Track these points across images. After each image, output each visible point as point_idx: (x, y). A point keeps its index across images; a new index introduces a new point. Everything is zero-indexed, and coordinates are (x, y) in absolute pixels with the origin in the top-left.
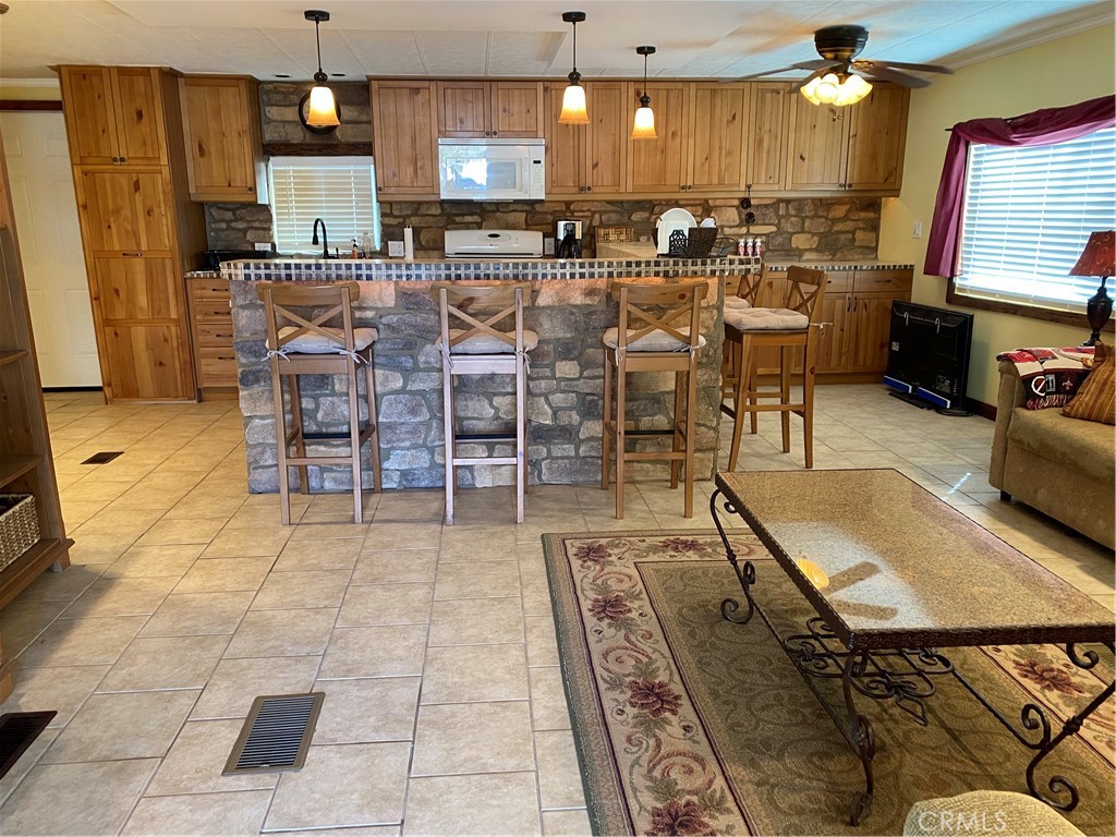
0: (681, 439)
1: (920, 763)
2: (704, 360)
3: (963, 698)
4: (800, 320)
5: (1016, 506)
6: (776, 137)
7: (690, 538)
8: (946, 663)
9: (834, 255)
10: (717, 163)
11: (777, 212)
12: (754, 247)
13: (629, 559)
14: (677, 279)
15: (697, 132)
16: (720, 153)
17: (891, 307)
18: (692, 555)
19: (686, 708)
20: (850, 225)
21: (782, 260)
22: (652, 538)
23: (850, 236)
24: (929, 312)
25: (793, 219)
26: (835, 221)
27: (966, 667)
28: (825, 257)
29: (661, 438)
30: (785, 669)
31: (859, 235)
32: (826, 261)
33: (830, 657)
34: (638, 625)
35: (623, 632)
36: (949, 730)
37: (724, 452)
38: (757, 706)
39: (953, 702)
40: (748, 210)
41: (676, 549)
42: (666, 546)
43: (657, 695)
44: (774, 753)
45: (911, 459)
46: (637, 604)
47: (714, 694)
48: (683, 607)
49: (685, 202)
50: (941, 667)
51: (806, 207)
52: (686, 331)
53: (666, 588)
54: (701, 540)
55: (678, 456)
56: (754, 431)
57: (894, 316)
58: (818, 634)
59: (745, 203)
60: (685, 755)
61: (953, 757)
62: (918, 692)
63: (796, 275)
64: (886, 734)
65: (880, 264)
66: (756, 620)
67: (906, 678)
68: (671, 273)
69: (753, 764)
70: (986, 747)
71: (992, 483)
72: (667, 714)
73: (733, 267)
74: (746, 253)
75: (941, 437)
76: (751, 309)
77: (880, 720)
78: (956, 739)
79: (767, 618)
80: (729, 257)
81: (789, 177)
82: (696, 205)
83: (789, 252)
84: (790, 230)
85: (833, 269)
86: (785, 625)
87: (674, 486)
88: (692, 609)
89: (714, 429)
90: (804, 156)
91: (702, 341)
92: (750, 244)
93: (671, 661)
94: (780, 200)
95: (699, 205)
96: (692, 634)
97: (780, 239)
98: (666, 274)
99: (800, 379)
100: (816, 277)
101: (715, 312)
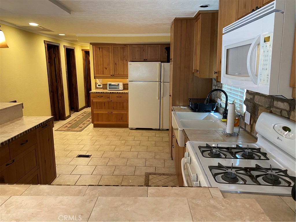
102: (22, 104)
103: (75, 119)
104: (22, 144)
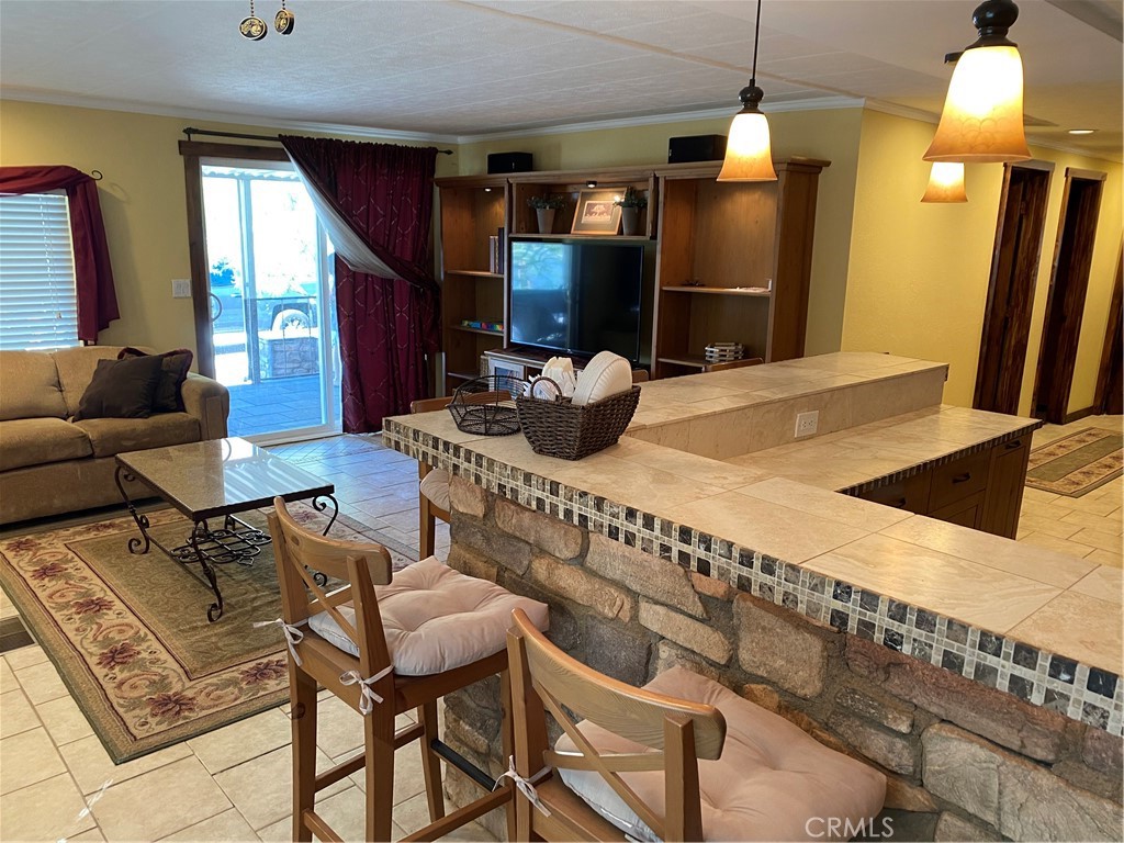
102: (947, 368)
103: (1051, 448)
104: (955, 481)
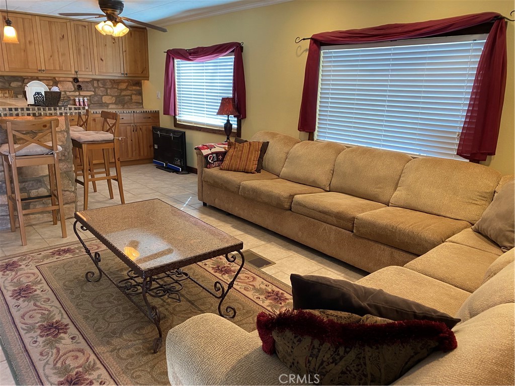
0: (56, 199)
1: (180, 318)
2: (63, 158)
3: (195, 287)
4: (109, 136)
5: (209, 207)
6: (87, 49)
7: (67, 248)
8: (186, 274)
9: (124, 106)
10: (57, 59)
11: (93, 85)
12: (84, 102)
13: (33, 265)
14: (41, 117)
15: (44, 42)
16: (58, 54)
17: (151, 129)
18: (68, 255)
19: (72, 330)
20: (129, 92)
21: (99, 108)
22: (46, 252)
23: (130, 97)
24: (168, 131)
25: (101, 89)
26: (122, 90)
27: (195, 274)
28: (119, 107)
29: (44, 200)
30: (119, 296)
31: (134, 97)
32: (120, 109)
33: (139, 285)
34: (41, 297)
35: (32, 302)
36: (190, 301)
37: (81, 203)
38: (108, 317)
39: (191, 290)
40: (78, 84)
41: (59, 254)
42: (53, 254)
43: (56, 327)
44: (118, 335)
45: (168, 194)
46: (39, 286)
47: (86, 318)
48: (65, 282)
49: (42, 78)
50: (185, 277)
51: (107, 84)
52: (50, 144)
53: (55, 275)
54: (72, 247)
55: (56, 208)
56: (95, 191)
57: (153, 133)
58: (132, 277)
59: (76, 80)
60: (73, 351)
61: (192, 312)
62: (177, 289)
63: (105, 115)
64: (166, 311)
65: (145, 110)
66: (104, 278)
67: (172, 285)
68: (37, 114)
69: (108, 343)
70: (204, 304)
71: (199, 199)
72: (62, 335)
73: (71, 111)
74: (80, 105)
75: (179, 183)
76: (85, 132)
77: (163, 306)
78: (193, 304)
79: (108, 276)
80: (69, 106)
81: (97, 69)
82: (49, 80)
83: (101, 104)
84: (101, 94)
85: (124, 113)
86: (118, 277)
87: (55, 224)
88: (71, 281)
89: (73, 192)
90: (102, 59)
91: (60, 148)
92: (81, 100)
93: (62, 309)
94: (94, 80)
95: (50, 80)
96: (72, 293)
97: (96, 98)
98: (34, 115)
99: (114, 164)
100: (114, 116)
101: (65, 133)
